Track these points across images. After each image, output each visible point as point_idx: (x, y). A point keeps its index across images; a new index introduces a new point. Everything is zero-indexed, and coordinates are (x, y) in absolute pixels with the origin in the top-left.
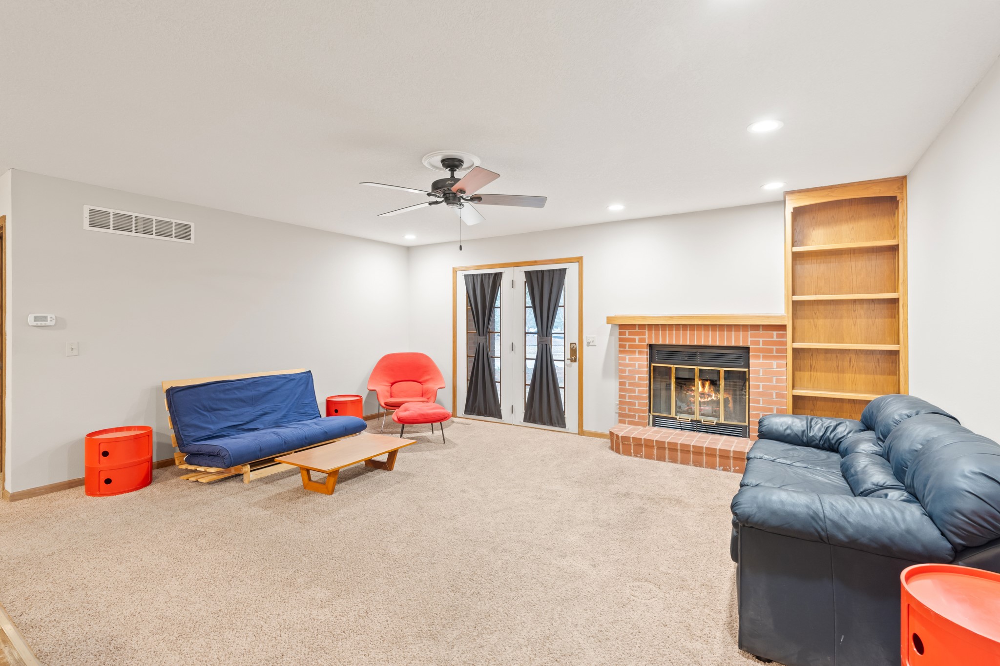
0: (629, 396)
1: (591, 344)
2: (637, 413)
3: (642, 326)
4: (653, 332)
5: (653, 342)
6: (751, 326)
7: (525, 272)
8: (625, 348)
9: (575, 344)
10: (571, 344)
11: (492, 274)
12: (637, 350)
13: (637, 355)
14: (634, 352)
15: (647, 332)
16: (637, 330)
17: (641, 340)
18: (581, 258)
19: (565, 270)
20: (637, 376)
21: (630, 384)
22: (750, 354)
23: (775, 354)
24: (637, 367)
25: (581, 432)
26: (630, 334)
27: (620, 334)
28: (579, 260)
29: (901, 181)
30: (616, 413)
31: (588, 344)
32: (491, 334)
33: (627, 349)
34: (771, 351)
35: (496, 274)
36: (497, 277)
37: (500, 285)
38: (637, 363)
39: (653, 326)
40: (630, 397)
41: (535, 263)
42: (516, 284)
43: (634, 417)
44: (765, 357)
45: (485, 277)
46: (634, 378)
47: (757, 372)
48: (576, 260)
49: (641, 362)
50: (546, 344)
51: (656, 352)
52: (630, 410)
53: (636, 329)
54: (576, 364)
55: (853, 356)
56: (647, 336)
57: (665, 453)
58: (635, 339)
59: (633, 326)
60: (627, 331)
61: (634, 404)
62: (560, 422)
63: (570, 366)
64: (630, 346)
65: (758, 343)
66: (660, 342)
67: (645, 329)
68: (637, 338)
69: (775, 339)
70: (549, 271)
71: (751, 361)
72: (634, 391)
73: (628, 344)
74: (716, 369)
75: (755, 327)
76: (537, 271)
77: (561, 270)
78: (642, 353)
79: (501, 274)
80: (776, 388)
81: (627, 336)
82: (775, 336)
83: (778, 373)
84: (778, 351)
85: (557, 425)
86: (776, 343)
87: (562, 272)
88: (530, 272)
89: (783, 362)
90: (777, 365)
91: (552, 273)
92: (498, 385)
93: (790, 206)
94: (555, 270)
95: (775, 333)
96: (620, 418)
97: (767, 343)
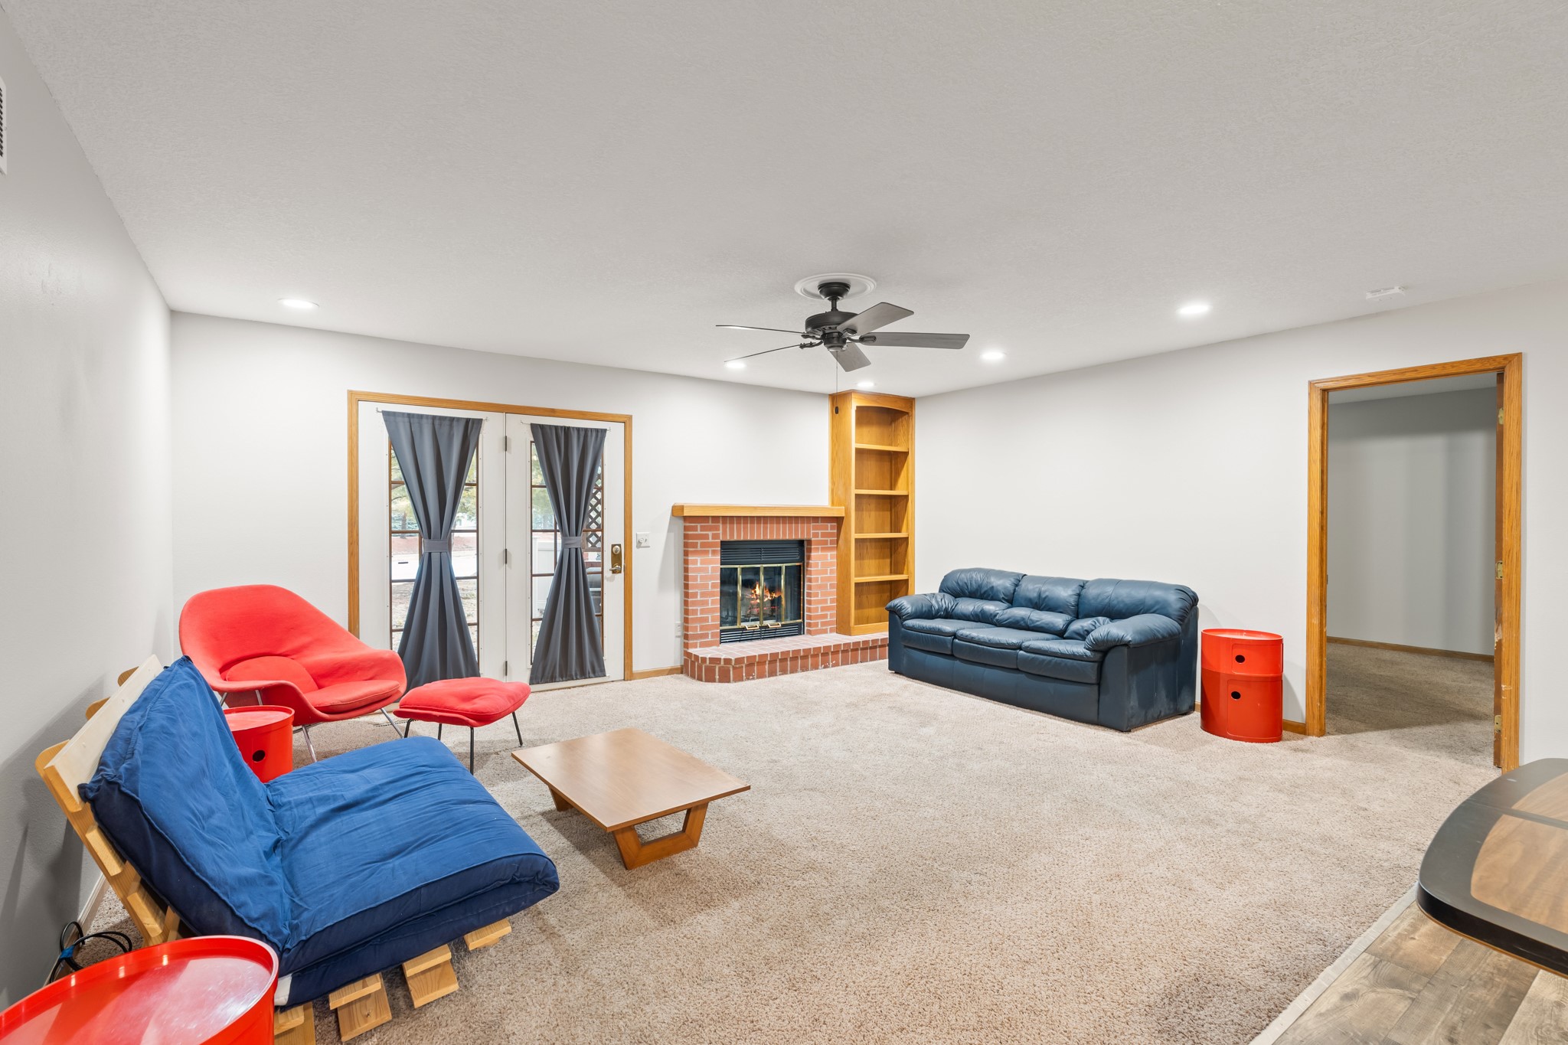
0: (701, 610)
1: (642, 545)
2: (710, 630)
3: (715, 519)
4: (728, 525)
5: (728, 538)
6: (813, 518)
7: (531, 424)
8: (697, 547)
9: (620, 545)
10: (613, 546)
11: (459, 419)
12: (710, 549)
13: (710, 555)
14: (707, 552)
15: (721, 525)
16: (710, 524)
17: (715, 536)
18: (630, 418)
19: (604, 431)
20: (710, 583)
21: (703, 594)
22: (813, 547)
23: (829, 545)
24: (710, 572)
25: (629, 674)
26: (703, 529)
27: (686, 528)
28: (627, 421)
29: (910, 402)
30: (677, 637)
31: (639, 543)
33: (699, 548)
34: (825, 542)
35: (468, 421)
36: (471, 428)
37: (477, 445)
38: (710, 566)
39: (728, 519)
40: (702, 611)
41: (552, 412)
42: (512, 444)
43: (706, 636)
44: (823, 549)
45: (441, 425)
46: (706, 586)
47: (817, 565)
48: (621, 420)
49: (708, 567)
50: (576, 549)
51: (729, 549)
52: (702, 628)
53: (708, 522)
54: (620, 577)
55: (868, 544)
56: (721, 532)
58: (708, 535)
59: (705, 519)
60: (699, 525)
61: (706, 619)
62: (597, 668)
63: (611, 580)
64: (703, 545)
65: (816, 535)
66: (735, 538)
67: (719, 522)
68: (710, 533)
69: (829, 531)
70: (578, 429)
71: (813, 554)
72: (706, 603)
73: (699, 541)
74: (779, 565)
75: (816, 519)
76: (556, 427)
77: (597, 430)
78: (714, 552)
79: (479, 422)
80: (829, 579)
81: (699, 532)
82: (830, 528)
83: (831, 564)
84: (832, 542)
85: (591, 675)
86: (830, 535)
87: (599, 434)
88: (542, 427)
89: (835, 553)
90: (831, 556)
91: (582, 434)
92: (472, 630)
93: (855, 403)
94: (586, 430)
95: (829, 525)
96: (686, 641)
97: (823, 535)
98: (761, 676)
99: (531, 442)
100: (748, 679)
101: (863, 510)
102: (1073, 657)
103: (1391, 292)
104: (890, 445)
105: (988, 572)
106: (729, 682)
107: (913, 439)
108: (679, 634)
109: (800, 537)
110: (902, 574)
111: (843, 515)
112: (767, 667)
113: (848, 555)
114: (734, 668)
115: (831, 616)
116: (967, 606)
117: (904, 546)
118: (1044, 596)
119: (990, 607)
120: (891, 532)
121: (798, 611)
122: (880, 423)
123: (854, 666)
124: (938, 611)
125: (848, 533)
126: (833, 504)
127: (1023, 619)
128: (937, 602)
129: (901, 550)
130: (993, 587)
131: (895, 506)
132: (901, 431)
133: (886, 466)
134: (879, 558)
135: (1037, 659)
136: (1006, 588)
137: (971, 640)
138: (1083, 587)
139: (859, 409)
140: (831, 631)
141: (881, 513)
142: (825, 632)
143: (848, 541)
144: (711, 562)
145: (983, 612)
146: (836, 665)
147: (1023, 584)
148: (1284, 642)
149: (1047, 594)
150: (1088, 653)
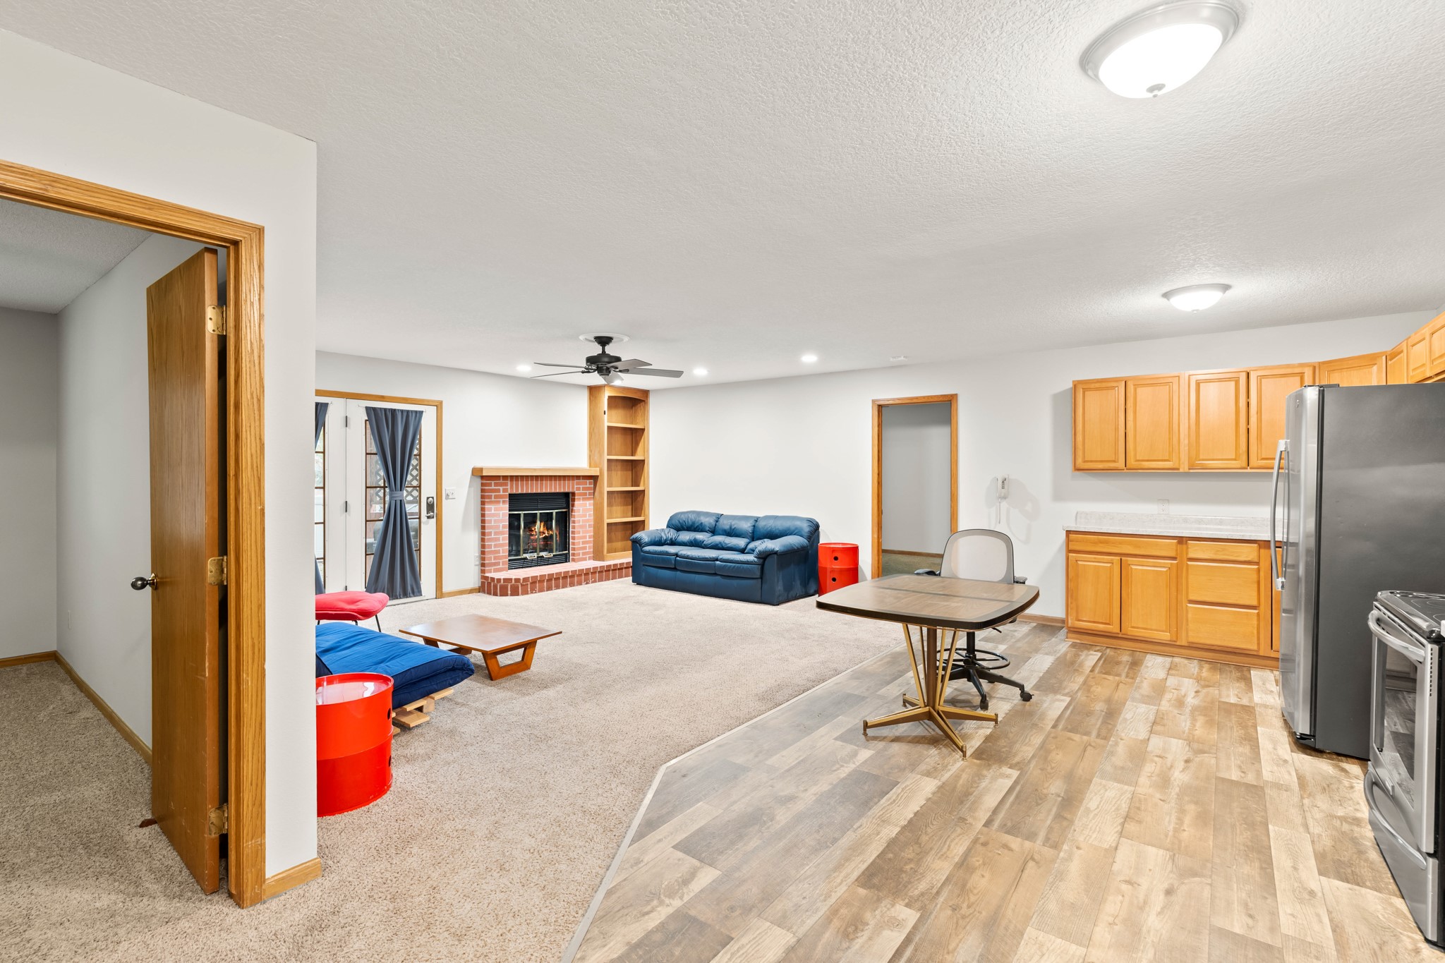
0: (494, 544)
1: (450, 497)
2: (501, 559)
3: (505, 477)
4: (514, 482)
5: (514, 492)
6: (576, 476)
7: (366, 407)
8: (491, 499)
9: (433, 498)
10: (428, 498)
12: (501, 500)
13: (501, 504)
14: (499, 502)
15: (509, 482)
16: (501, 481)
17: (505, 490)
18: (441, 402)
19: (421, 412)
20: (501, 525)
21: (496, 533)
22: (576, 497)
23: (588, 496)
24: (501, 516)
25: (440, 594)
26: (496, 485)
27: (482, 485)
28: (439, 406)
29: (646, 393)
30: (476, 565)
31: (448, 497)
33: (493, 499)
34: (585, 494)
35: (317, 404)
36: (319, 410)
38: (501, 512)
39: (514, 478)
40: (495, 546)
41: (382, 398)
42: (351, 422)
43: (498, 564)
44: (584, 499)
46: (498, 527)
47: (579, 511)
48: (434, 404)
49: (500, 513)
50: (401, 501)
51: (515, 500)
52: (495, 558)
54: (433, 521)
55: (616, 495)
56: (509, 487)
58: (500, 489)
59: (497, 477)
60: (493, 482)
61: (498, 552)
62: (416, 590)
63: (427, 523)
64: (496, 497)
65: (578, 489)
66: (520, 492)
67: (508, 480)
68: (501, 488)
69: (588, 486)
70: (402, 411)
71: (576, 503)
72: (498, 539)
73: (493, 494)
74: (551, 511)
75: (578, 477)
76: (385, 410)
77: (416, 412)
78: (504, 502)
79: (326, 405)
80: (588, 520)
81: (493, 487)
82: (589, 484)
83: (589, 510)
84: (590, 494)
85: (411, 595)
86: (589, 489)
87: (418, 415)
88: (374, 409)
89: (592, 502)
90: (589, 504)
91: (405, 414)
92: (321, 563)
93: (607, 393)
94: (408, 411)
95: (588, 481)
96: (483, 568)
97: (584, 489)
98: (541, 590)
99: (366, 421)
100: (532, 593)
101: (612, 471)
102: (747, 563)
103: (900, 359)
104: (632, 423)
105: (699, 513)
106: (518, 595)
107: (648, 420)
108: (478, 563)
109: (566, 491)
110: (640, 516)
111: (598, 474)
112: (545, 584)
113: (602, 503)
114: (522, 585)
115: (589, 548)
116: (685, 536)
117: (641, 496)
118: (733, 527)
119: (700, 536)
120: (632, 486)
121: (565, 544)
122: (624, 407)
123: (607, 582)
124: (666, 540)
125: (602, 488)
126: (590, 466)
127: (720, 543)
128: (665, 534)
129: (639, 499)
130: (702, 523)
131: (635, 467)
132: (640, 413)
133: (629, 437)
134: (624, 505)
135: (727, 566)
136: (710, 523)
137: (687, 557)
138: (756, 521)
139: (610, 398)
140: (590, 559)
141: (625, 472)
142: (585, 559)
143: (601, 493)
144: (502, 509)
145: (695, 540)
146: (595, 582)
147: (721, 520)
148: (859, 548)
149: (735, 526)
150: (756, 559)
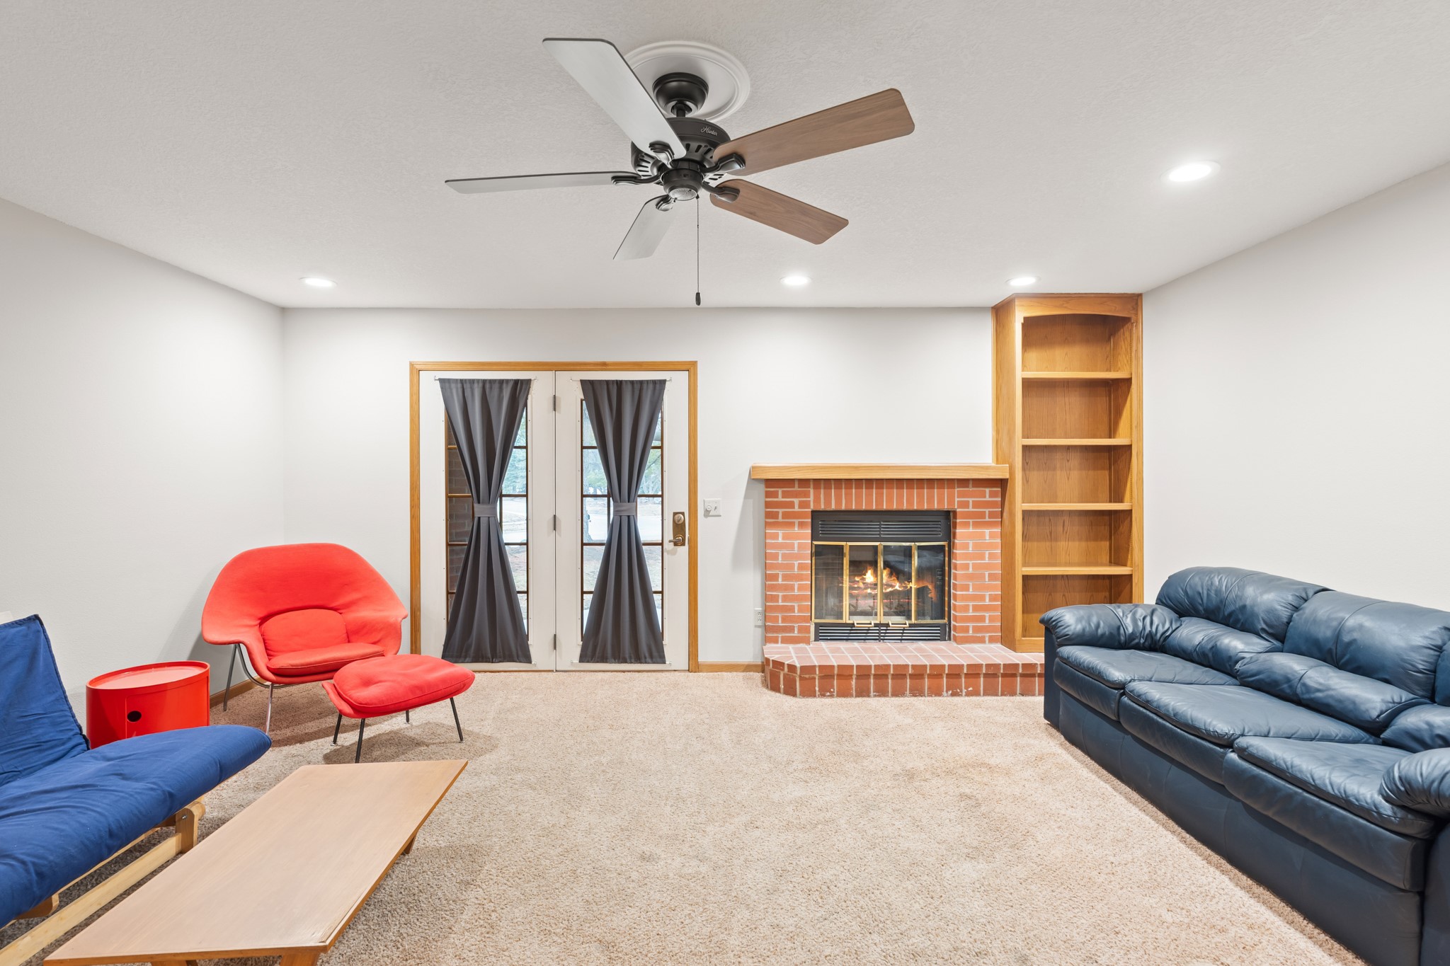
0: (784, 596)
1: (711, 514)
2: (797, 622)
3: (804, 482)
4: (822, 491)
5: (822, 507)
6: (959, 480)
7: (581, 381)
8: (777, 518)
9: (683, 514)
10: (675, 514)
11: (508, 381)
12: (796, 521)
13: (796, 529)
14: (792, 525)
15: (812, 491)
16: (796, 488)
17: (802, 505)
18: (694, 364)
19: (663, 382)
20: (796, 563)
21: (785, 577)
22: (958, 521)
23: (987, 519)
24: (796, 549)
25: (694, 665)
26: (785, 495)
27: (768, 495)
28: (690, 368)
29: (1135, 300)
30: (756, 626)
31: (707, 513)
32: (503, 498)
33: (780, 519)
34: (982, 515)
35: (516, 382)
36: (520, 390)
37: (526, 405)
38: (796, 542)
39: (822, 482)
40: (785, 598)
41: (604, 366)
42: (562, 404)
43: (791, 629)
44: (976, 525)
45: (491, 388)
46: (791, 566)
47: (966, 546)
48: (684, 368)
49: (794, 543)
50: (629, 517)
51: (822, 522)
52: (784, 620)
53: (794, 487)
54: (684, 550)
56: (812, 498)
57: (869, 683)
58: (793, 502)
59: (790, 482)
60: (780, 491)
61: (791, 609)
62: (655, 654)
63: (673, 553)
64: (786, 515)
65: (966, 505)
66: (833, 507)
67: (810, 487)
68: (796, 501)
69: (987, 498)
70: (632, 382)
71: (958, 531)
72: (792, 588)
73: (781, 511)
74: (908, 544)
75: (963, 482)
76: (607, 382)
77: (654, 382)
78: (801, 525)
79: (528, 382)
80: (987, 567)
81: (780, 499)
82: (988, 494)
83: (990, 546)
84: (992, 515)
85: (648, 660)
86: (987, 504)
87: (658, 386)
88: (592, 383)
89: (999, 530)
90: (990, 535)
91: (637, 387)
92: (522, 599)
93: (1019, 316)
94: (641, 382)
95: (987, 490)
96: (766, 634)
97: (976, 505)
98: (844, 693)
99: (582, 401)
100: (823, 695)
101: (1055, 469)
102: (1344, 802)
104: (1109, 370)
105: (1244, 577)
107: (1139, 359)
108: (760, 623)
109: (946, 507)
110: (1125, 565)
111: (1007, 477)
112: (853, 682)
113: (1013, 533)
114: (801, 679)
115: (992, 619)
116: (1195, 633)
117: (1127, 522)
118: (1346, 638)
119: (1236, 643)
120: (1110, 502)
121: (941, 608)
122: (1087, 341)
124: (1132, 637)
125: (1012, 503)
126: (998, 461)
127: (1288, 680)
128: (1134, 621)
129: (1123, 528)
131: (1115, 462)
132: (1123, 346)
133: (1102, 402)
134: (1088, 539)
136: (1271, 611)
139: (1029, 323)
140: (992, 640)
141: (1091, 473)
142: (981, 640)
143: (1012, 515)
144: (797, 537)
145: (1215, 650)
146: (976, 693)
149: (1356, 635)
